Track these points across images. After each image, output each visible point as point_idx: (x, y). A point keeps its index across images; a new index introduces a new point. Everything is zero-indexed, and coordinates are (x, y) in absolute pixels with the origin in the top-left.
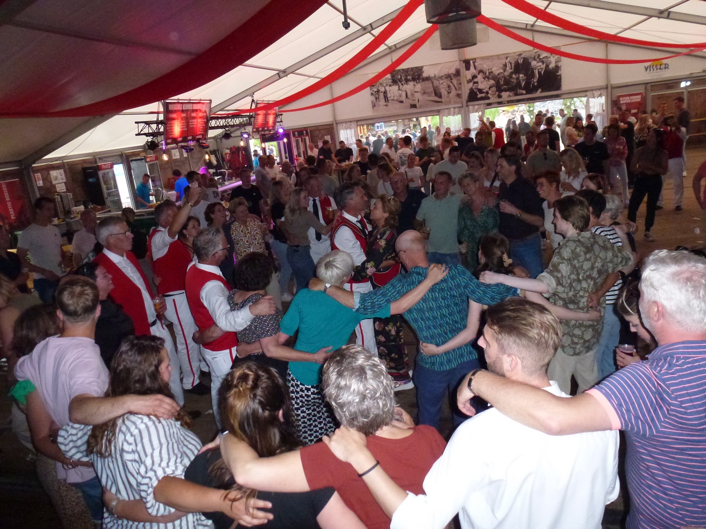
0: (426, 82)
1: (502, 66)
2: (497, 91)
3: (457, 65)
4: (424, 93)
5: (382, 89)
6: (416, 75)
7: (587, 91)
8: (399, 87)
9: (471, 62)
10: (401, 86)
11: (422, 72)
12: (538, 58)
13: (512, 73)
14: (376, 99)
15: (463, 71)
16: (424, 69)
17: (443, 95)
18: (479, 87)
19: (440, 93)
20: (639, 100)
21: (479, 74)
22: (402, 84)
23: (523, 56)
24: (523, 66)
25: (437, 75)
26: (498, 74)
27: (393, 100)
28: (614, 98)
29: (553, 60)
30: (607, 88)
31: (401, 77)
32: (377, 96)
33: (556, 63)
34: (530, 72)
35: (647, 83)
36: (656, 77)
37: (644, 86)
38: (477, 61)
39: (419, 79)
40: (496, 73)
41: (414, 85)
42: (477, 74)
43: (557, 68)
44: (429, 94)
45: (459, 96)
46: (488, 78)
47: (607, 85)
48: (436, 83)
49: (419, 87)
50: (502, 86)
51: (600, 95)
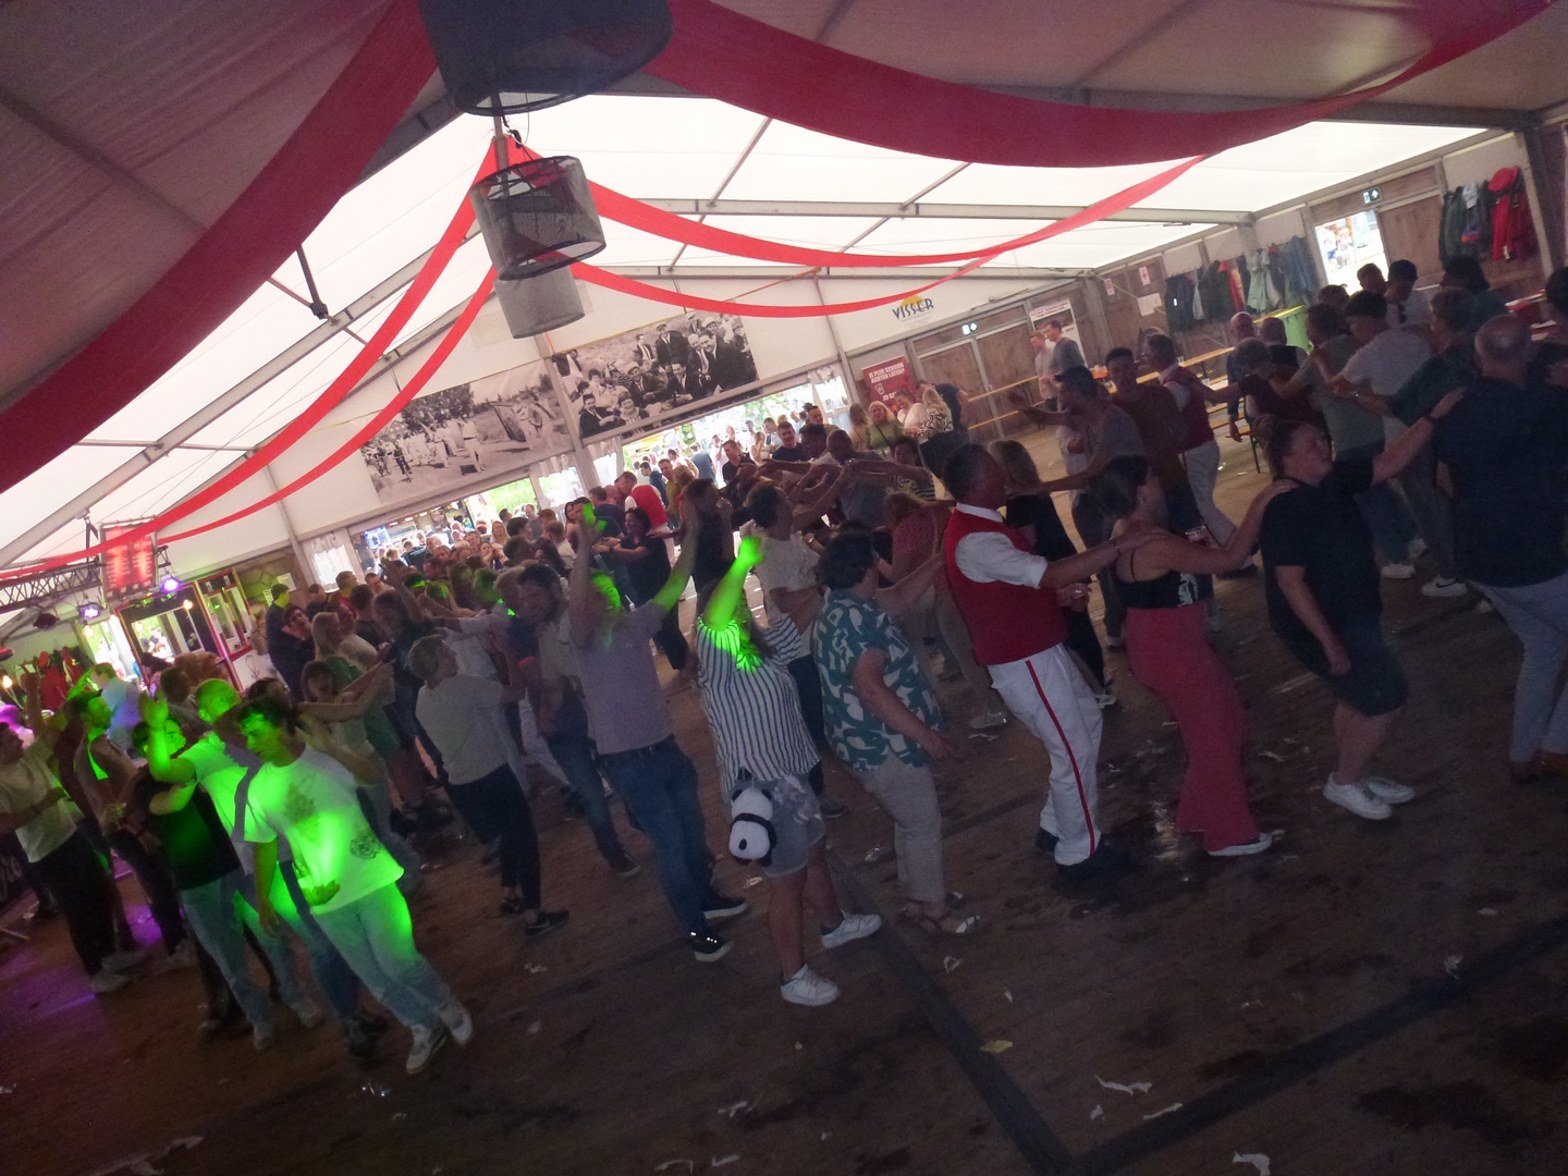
0: (485, 414)
1: (632, 354)
2: (636, 405)
3: (541, 368)
4: (486, 438)
5: (391, 448)
6: (459, 403)
7: (806, 373)
8: (427, 434)
9: (568, 357)
10: (431, 434)
11: (471, 396)
12: (697, 327)
13: (655, 365)
14: (381, 471)
15: (556, 377)
16: (473, 388)
17: (526, 434)
18: (597, 406)
19: (520, 431)
20: (901, 372)
21: (590, 378)
22: (432, 429)
23: (667, 329)
24: (674, 348)
25: (504, 397)
26: (630, 372)
27: (419, 466)
28: (859, 377)
29: (727, 326)
30: (840, 361)
31: (426, 415)
32: (381, 464)
33: (734, 330)
34: (690, 357)
35: (907, 339)
36: (917, 326)
37: (902, 345)
38: (579, 353)
39: (466, 410)
40: (625, 370)
41: (459, 425)
42: (587, 380)
43: (740, 340)
44: (496, 438)
45: (559, 429)
46: (611, 383)
47: (839, 355)
48: (505, 412)
49: (470, 428)
50: (643, 394)
51: (832, 376)
